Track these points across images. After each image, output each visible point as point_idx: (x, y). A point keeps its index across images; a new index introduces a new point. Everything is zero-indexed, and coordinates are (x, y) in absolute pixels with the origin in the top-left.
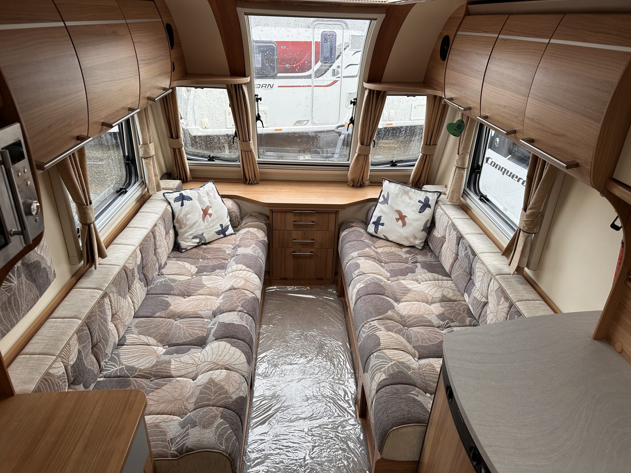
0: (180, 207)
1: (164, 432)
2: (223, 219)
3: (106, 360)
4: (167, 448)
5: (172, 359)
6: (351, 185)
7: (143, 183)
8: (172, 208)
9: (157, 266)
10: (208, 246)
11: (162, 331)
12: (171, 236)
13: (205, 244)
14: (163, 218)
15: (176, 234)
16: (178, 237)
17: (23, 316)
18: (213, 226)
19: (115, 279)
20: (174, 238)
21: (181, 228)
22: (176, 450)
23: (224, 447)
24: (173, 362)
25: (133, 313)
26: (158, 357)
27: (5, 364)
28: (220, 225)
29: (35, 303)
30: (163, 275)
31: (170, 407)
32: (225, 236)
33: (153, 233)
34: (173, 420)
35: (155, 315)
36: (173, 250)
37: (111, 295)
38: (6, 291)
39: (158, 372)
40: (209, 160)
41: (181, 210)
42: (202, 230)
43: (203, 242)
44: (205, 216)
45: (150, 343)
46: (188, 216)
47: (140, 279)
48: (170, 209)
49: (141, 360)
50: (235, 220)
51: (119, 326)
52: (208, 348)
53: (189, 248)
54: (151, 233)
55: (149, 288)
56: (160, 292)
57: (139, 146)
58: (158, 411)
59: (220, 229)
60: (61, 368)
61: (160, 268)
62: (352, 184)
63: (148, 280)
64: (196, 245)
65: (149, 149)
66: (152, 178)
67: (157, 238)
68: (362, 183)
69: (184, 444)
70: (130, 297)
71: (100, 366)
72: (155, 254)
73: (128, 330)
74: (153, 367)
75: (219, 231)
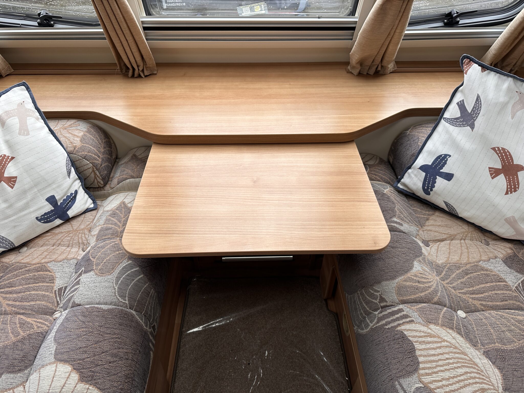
2: (53, 183)
6: (356, 72)
18: (27, 206)
32: (68, 220)
40: (41, 25)
50: (93, 175)
59: (49, 208)
62: (358, 71)
68: (379, 68)
75: (46, 214)
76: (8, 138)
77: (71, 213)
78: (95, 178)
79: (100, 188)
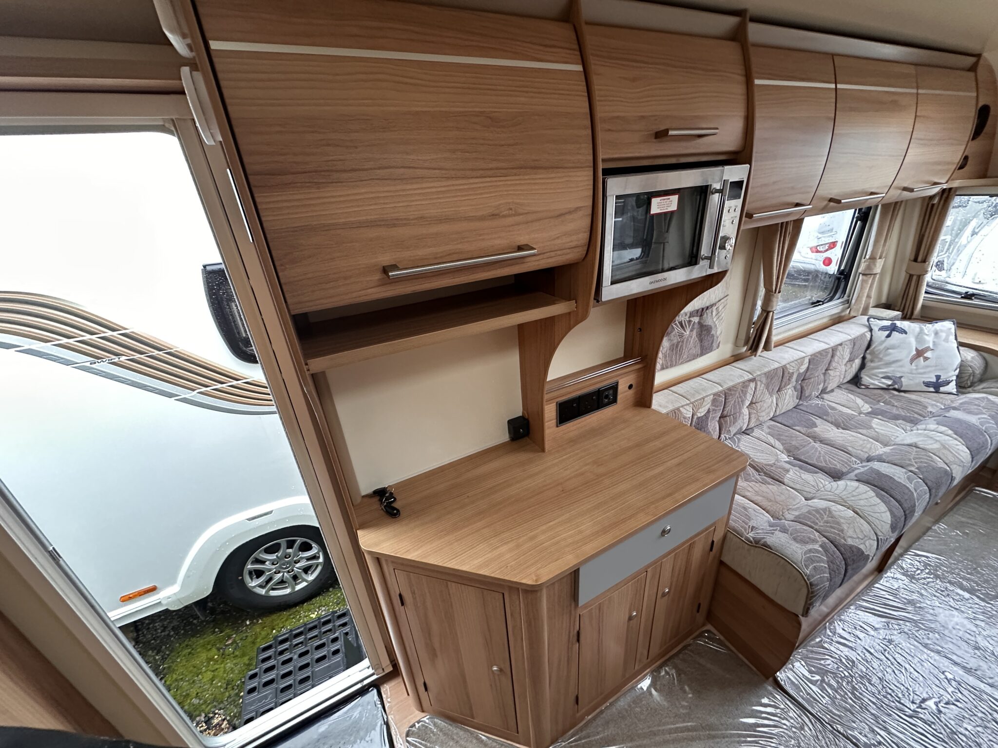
0: (883, 338)
1: (750, 517)
2: (945, 369)
3: (727, 436)
4: (745, 530)
5: (791, 470)
7: (848, 302)
8: (872, 336)
9: (821, 387)
10: (902, 394)
11: (794, 443)
12: (854, 365)
13: (899, 391)
14: (854, 342)
15: (863, 366)
16: (863, 371)
17: (682, 363)
18: (924, 373)
19: (769, 372)
20: (857, 370)
21: (872, 361)
22: (754, 538)
23: (808, 572)
24: (791, 473)
25: (771, 416)
26: (777, 460)
27: (654, 390)
28: (936, 376)
29: (694, 359)
30: (823, 399)
31: (765, 503)
32: (937, 392)
33: (833, 350)
34: (763, 515)
35: (794, 428)
36: (849, 382)
37: (759, 383)
38: (679, 335)
39: (771, 472)
40: (963, 298)
41: (883, 342)
42: (904, 373)
43: (896, 386)
44: (917, 358)
45: (775, 447)
46: (890, 351)
47: (795, 388)
48: (868, 335)
49: (759, 454)
50: (966, 378)
51: (753, 416)
52: (841, 483)
53: (871, 386)
54: (831, 350)
55: (801, 402)
56: (811, 412)
57: (863, 260)
58: (752, 499)
59: (934, 380)
60: (689, 413)
61: (824, 391)
63: (803, 394)
64: (885, 386)
65: (875, 265)
66: (862, 297)
67: (836, 358)
69: (764, 538)
70: (776, 398)
71: (720, 436)
72: (825, 374)
73: (760, 425)
74: (768, 465)
75: (930, 382)
76: (935, 340)
77: (942, 389)
78: (967, 380)
79: (964, 388)
